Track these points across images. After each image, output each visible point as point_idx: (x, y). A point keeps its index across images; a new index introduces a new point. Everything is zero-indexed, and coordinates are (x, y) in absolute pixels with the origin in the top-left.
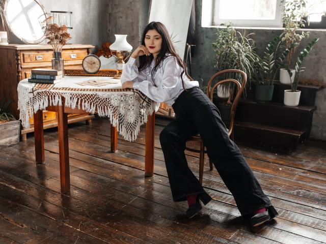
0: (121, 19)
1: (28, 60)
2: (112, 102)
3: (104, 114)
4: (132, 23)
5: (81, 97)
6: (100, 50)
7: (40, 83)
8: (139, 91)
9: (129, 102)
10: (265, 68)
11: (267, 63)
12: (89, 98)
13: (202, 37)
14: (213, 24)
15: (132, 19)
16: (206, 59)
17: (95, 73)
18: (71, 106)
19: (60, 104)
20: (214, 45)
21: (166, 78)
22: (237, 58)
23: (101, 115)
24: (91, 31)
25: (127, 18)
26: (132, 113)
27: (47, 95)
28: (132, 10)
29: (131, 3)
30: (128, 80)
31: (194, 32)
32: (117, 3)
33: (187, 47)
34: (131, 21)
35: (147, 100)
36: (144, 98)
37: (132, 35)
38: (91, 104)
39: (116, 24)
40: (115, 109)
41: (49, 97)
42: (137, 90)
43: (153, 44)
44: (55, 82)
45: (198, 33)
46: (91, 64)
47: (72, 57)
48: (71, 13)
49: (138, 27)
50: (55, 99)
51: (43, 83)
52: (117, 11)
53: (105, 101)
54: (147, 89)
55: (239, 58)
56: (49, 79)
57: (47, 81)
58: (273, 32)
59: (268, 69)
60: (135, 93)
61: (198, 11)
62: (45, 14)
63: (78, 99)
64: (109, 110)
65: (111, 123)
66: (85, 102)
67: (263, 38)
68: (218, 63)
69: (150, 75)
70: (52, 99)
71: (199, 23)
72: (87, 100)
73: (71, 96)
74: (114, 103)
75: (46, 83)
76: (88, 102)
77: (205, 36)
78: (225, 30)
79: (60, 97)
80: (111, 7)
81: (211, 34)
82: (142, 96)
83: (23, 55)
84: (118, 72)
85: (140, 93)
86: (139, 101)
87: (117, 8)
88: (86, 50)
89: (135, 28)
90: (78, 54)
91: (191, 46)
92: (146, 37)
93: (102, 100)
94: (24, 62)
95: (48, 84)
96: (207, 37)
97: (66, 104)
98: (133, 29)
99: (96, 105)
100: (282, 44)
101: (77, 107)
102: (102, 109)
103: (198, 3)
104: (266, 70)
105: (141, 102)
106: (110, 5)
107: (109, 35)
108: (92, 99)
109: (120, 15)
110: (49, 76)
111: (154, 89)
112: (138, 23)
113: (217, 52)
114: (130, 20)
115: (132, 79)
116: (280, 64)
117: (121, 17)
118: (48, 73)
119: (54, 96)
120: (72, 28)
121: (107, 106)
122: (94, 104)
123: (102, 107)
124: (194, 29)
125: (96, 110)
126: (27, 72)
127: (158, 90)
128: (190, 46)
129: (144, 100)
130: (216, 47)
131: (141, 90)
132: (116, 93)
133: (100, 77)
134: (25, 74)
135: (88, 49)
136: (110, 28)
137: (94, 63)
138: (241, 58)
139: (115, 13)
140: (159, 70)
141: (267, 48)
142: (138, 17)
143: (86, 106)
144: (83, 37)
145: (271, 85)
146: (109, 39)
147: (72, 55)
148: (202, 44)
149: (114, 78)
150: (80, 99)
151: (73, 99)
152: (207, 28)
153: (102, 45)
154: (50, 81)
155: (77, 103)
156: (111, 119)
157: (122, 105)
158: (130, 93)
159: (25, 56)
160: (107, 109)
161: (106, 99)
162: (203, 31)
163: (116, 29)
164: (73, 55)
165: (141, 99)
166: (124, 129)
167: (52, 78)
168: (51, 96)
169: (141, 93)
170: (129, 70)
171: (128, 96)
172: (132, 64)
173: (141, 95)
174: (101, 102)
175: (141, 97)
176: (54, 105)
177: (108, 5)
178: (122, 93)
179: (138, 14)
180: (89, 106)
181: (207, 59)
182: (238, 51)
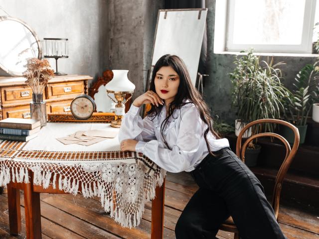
0: (123, 45)
1: (10, 97)
2: (104, 176)
3: (92, 194)
4: (136, 49)
5: (56, 172)
6: (101, 79)
7: (8, 140)
8: (144, 157)
9: (130, 174)
10: (297, 104)
11: (300, 99)
12: (69, 173)
13: (215, 65)
14: (226, 50)
15: (136, 45)
16: (218, 89)
17: (86, 119)
18: (42, 183)
19: (27, 181)
20: (231, 75)
21: (183, 137)
22: (262, 93)
23: (88, 196)
24: (91, 59)
25: (130, 44)
26: (133, 188)
27: (8, 166)
28: (136, 35)
29: (135, 27)
30: (129, 138)
31: (205, 59)
32: (119, 28)
33: (198, 77)
34: (134, 48)
35: (155, 167)
36: (151, 165)
37: (136, 62)
38: (72, 181)
39: (119, 50)
40: (109, 187)
41: (11, 169)
42: (140, 154)
43: (167, 86)
44: (27, 139)
45: (209, 60)
46: (82, 108)
47: (66, 91)
48: (67, 40)
49: (142, 53)
50: (19, 173)
51: (12, 141)
52: (119, 36)
53: (93, 176)
54: (156, 154)
55: (265, 93)
56: (20, 134)
57: (17, 138)
58: (301, 59)
59: (301, 105)
60: (139, 161)
61: (210, 36)
62: (37, 42)
63: (53, 174)
64: (100, 187)
65: (103, 206)
66: (63, 177)
67: (289, 67)
68: (237, 97)
69: (159, 129)
70: (15, 173)
71: (211, 49)
72: (66, 175)
73: (42, 169)
74: (107, 177)
75: (15, 141)
76: (68, 178)
77: (217, 63)
78: (246, 58)
79: (27, 171)
80: (114, 32)
81: (225, 61)
82: (149, 163)
83: (5, 92)
84: (116, 118)
85: (145, 159)
86: (144, 169)
87: (119, 33)
88: (83, 82)
89: (139, 54)
90: (72, 87)
91: (203, 76)
92: (157, 75)
93: (89, 175)
94: (6, 100)
95: (19, 141)
96: (220, 64)
97: (35, 182)
98: (137, 56)
99: (80, 183)
100: (316, 75)
101: (51, 185)
102: (88, 187)
103: (210, 27)
104: (297, 106)
105: (147, 172)
106: (112, 30)
107: (110, 62)
108: (73, 174)
109: (123, 40)
110: (20, 131)
111: (166, 154)
112: (142, 49)
113: (235, 84)
114: (133, 46)
115: (134, 136)
116: (314, 99)
117: (124, 43)
118: (18, 126)
119: (19, 169)
120: (67, 57)
121: (96, 182)
122: (76, 181)
123: (88, 185)
124: (206, 55)
125: (80, 189)
126: (9, 112)
127: (172, 155)
128: (201, 76)
129: (151, 168)
130: (234, 78)
131: (147, 155)
132: (110, 163)
133: (93, 124)
134: (7, 114)
135: (85, 81)
136: (112, 55)
137: (86, 106)
138: (267, 93)
139: (118, 38)
140: (172, 124)
141: (296, 79)
142: (142, 43)
143: (65, 184)
144: (82, 65)
145: (303, 125)
146: (110, 66)
147: (65, 88)
148: (215, 72)
149: (111, 126)
150: (56, 174)
151: (46, 173)
152: (220, 55)
153: (103, 73)
154: (21, 139)
155: (52, 179)
156: (102, 201)
157: (118, 180)
158: (130, 161)
159: (7, 93)
160: (97, 186)
161: (95, 172)
162: (215, 58)
163: (118, 55)
164: (67, 88)
165: (147, 167)
166: (121, 213)
167: (24, 133)
168: (15, 169)
169: (147, 158)
170: (130, 123)
171: (128, 165)
172: (135, 115)
173: (147, 161)
174: (87, 177)
175: (147, 164)
176: (18, 181)
177: (110, 30)
178: (118, 161)
179: (142, 40)
180: (69, 183)
181: (220, 89)
182: (263, 84)
